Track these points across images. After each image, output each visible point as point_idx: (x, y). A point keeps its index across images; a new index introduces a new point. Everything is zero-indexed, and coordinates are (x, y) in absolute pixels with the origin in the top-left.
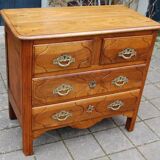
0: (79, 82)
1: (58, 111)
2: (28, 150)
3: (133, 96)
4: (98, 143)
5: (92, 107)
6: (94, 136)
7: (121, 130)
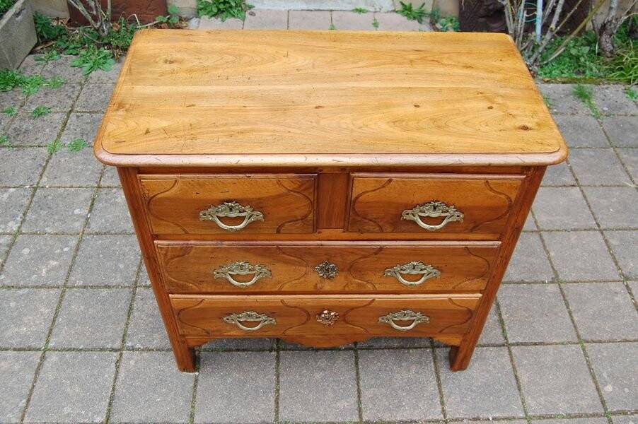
0: (286, 262)
1: (238, 310)
2: (190, 360)
3: (459, 308)
4: (358, 383)
5: (332, 314)
6: (357, 358)
7: (435, 359)
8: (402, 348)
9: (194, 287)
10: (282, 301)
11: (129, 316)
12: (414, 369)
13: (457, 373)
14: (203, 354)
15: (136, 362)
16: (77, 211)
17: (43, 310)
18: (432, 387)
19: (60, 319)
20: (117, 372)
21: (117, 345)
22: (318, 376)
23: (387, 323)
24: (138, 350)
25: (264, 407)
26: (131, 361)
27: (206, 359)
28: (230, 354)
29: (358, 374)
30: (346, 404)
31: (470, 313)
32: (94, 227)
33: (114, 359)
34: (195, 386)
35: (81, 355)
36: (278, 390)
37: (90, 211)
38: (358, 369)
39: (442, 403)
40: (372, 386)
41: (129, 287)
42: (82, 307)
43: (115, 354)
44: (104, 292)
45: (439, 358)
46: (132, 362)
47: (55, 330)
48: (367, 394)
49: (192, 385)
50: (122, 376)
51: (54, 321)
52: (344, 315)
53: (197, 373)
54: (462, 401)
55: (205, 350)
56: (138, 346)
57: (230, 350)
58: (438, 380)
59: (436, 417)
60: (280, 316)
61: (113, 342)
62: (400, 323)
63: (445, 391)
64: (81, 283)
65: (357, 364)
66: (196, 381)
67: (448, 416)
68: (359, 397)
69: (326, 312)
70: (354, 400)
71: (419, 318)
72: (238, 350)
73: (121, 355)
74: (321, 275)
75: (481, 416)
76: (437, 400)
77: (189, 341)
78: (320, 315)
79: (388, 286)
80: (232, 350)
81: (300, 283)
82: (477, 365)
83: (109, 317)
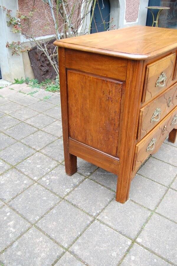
4: (165, 162)
6: (154, 158)
11: (78, 208)
12: (167, 149)
15: (107, 216)
17: (38, 241)
19: (53, 235)
20: (107, 225)
21: (91, 219)
24: (100, 212)
25: (159, 187)
26: (105, 217)
29: (161, 160)
30: (171, 168)
33: (98, 223)
34: (135, 202)
35: (84, 235)
38: (159, 160)
40: (168, 160)
41: (61, 201)
42: (54, 223)
43: (96, 222)
44: (54, 211)
47: (58, 240)
48: (170, 162)
49: (133, 203)
50: (110, 224)
51: (51, 239)
53: (129, 199)
56: (98, 212)
61: (88, 220)
64: (38, 217)
65: (157, 159)
66: (133, 201)
68: (170, 164)
73: (98, 220)
83: (71, 215)
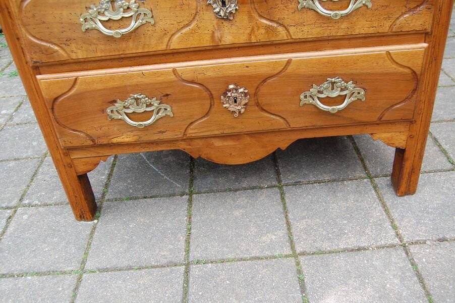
3: (401, 69)
4: (286, 217)
5: (241, 90)
6: (282, 194)
7: (375, 187)
8: (334, 180)
9: (61, 51)
10: (174, 71)
11: (32, 180)
12: (352, 197)
13: (406, 197)
14: (105, 204)
15: (30, 216)
16: (4, 112)
18: (377, 212)
20: (6, 227)
21: (14, 203)
22: (237, 213)
23: (311, 104)
25: (172, 247)
26: (23, 216)
27: (109, 207)
28: (136, 201)
29: (285, 208)
30: (273, 237)
31: (416, 77)
32: (16, 120)
33: (7, 215)
34: (92, 233)
36: (190, 229)
37: (16, 110)
38: (284, 204)
39: (395, 227)
40: (304, 218)
41: (39, 158)
43: (9, 211)
45: (379, 186)
46: (25, 217)
48: (298, 226)
49: (88, 232)
50: (11, 230)
52: (255, 94)
53: (96, 221)
54: (418, 223)
55: (108, 200)
56: (36, 202)
57: (136, 198)
58: (384, 206)
59: (390, 242)
60: (175, 101)
61: (10, 201)
62: (327, 101)
63: (395, 215)
65: (283, 199)
66: (94, 228)
67: (405, 240)
68: (289, 229)
69: (231, 87)
70: (282, 232)
71: (353, 93)
72: (145, 198)
73: (15, 211)
74: (217, 10)
75: (448, 236)
76: (388, 224)
77: (75, 162)
78: (225, 94)
79: (305, 29)
80: (139, 198)
81: (193, 32)
82: (427, 189)
83: (12, 181)
